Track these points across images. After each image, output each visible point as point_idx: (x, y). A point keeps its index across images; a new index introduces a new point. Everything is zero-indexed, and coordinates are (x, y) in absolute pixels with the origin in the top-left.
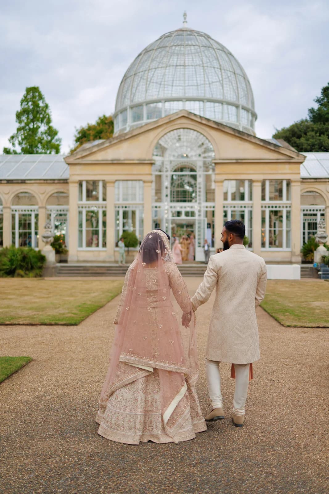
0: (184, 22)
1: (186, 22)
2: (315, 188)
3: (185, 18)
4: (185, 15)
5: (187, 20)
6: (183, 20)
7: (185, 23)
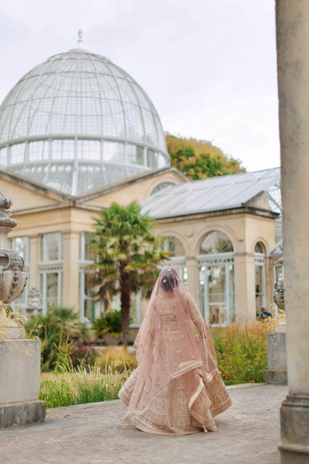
0: (79, 41)
1: (82, 41)
2: (174, 232)
3: (80, 37)
4: (80, 33)
5: (82, 39)
6: (78, 39)
7: (81, 43)
